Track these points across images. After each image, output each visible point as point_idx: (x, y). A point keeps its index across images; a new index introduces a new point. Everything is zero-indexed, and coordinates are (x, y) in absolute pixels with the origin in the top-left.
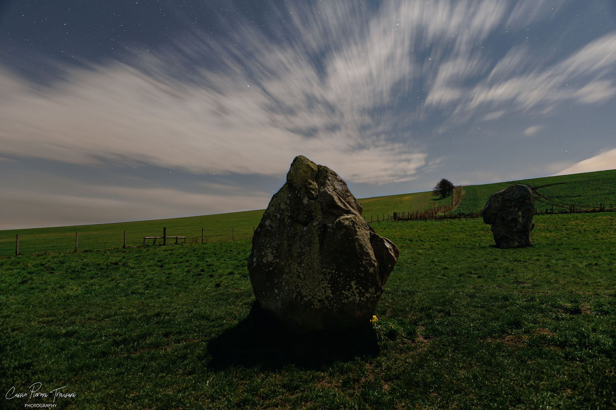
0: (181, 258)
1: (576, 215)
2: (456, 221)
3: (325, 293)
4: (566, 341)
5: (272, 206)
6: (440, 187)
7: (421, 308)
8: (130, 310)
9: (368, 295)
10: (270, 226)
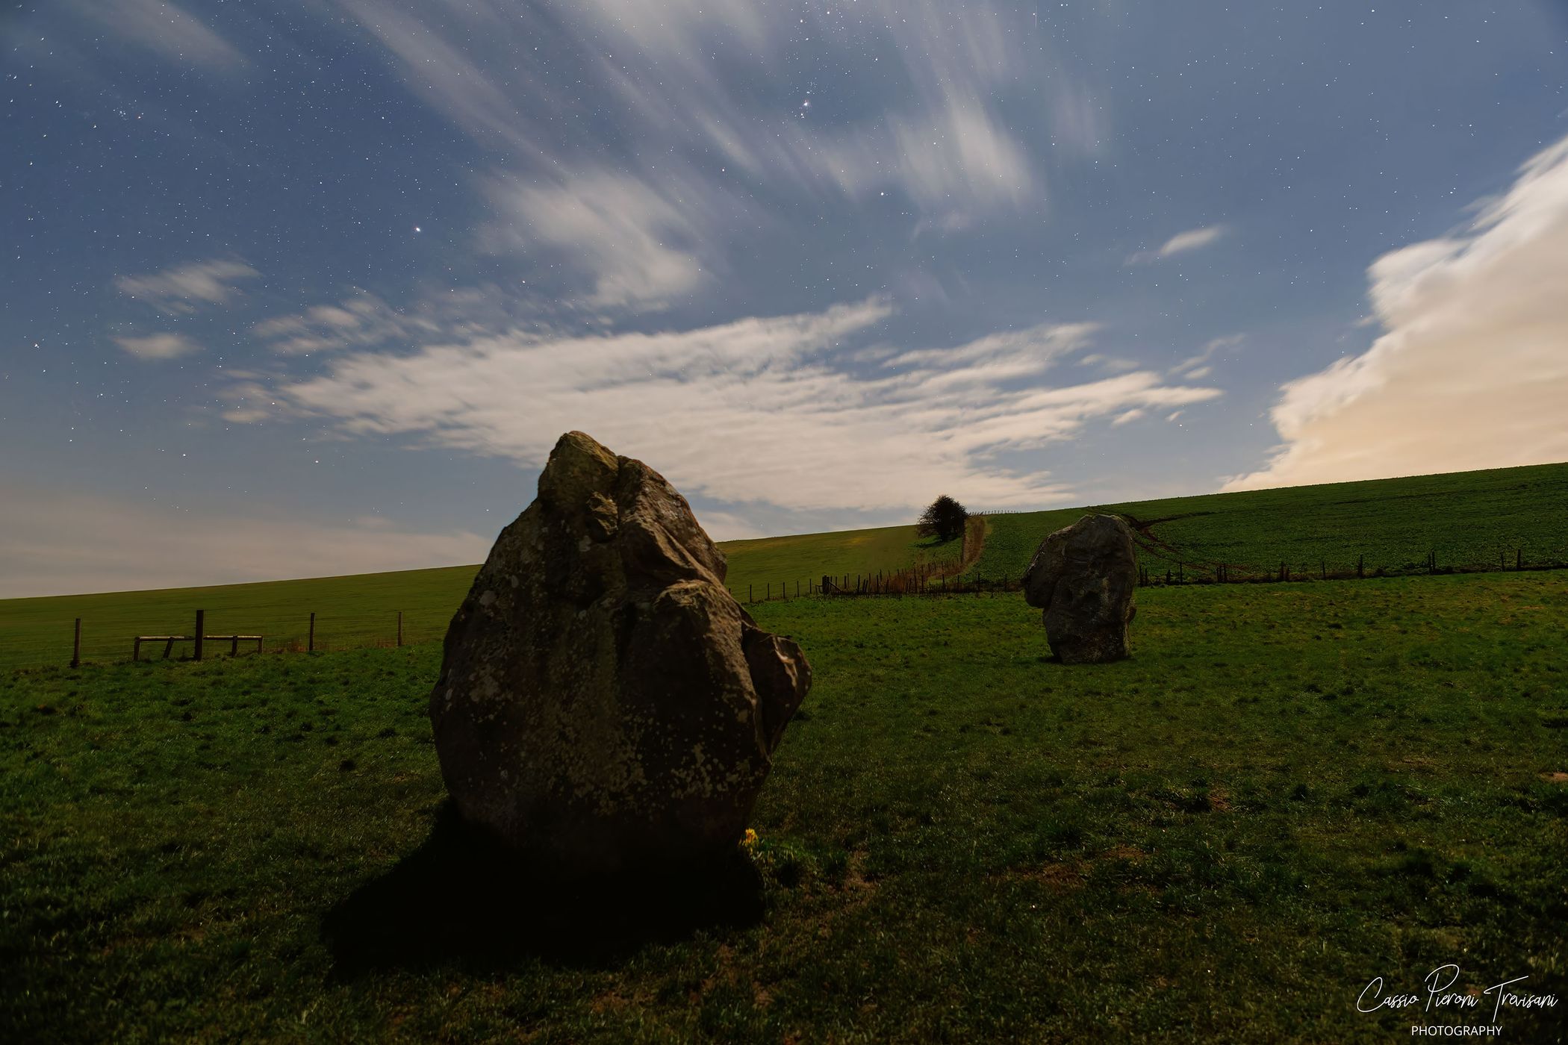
0: (246, 693)
1: (1228, 587)
2: (969, 599)
3: (629, 775)
4: (1168, 873)
5: (500, 556)
6: (935, 517)
7: (865, 809)
8: (89, 837)
9: (733, 778)
10: (493, 607)
